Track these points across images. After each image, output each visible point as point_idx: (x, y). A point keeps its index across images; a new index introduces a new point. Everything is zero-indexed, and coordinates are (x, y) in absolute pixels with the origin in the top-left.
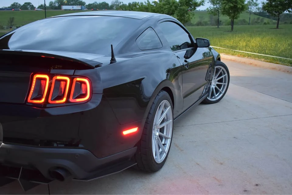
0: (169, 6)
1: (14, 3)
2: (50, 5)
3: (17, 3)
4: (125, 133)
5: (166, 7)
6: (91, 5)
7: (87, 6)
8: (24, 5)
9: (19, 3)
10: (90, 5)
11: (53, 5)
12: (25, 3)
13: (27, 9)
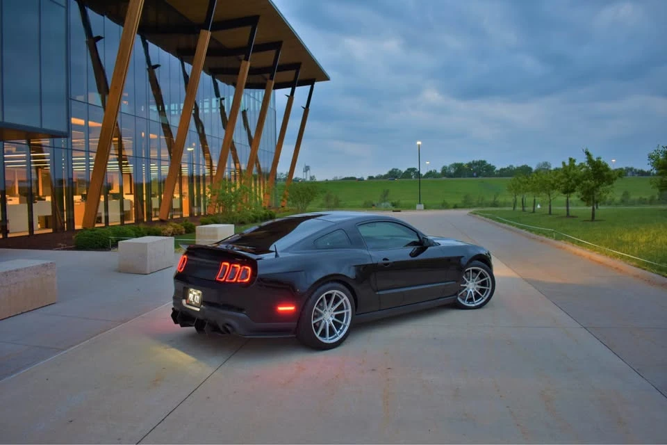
0: (567, 180)
1: (393, 169)
2: (442, 172)
3: (397, 169)
4: (281, 309)
5: (563, 181)
6: (505, 169)
7: (497, 171)
8: (406, 172)
9: (400, 169)
10: (502, 170)
11: (447, 171)
12: (408, 169)
13: (410, 177)
